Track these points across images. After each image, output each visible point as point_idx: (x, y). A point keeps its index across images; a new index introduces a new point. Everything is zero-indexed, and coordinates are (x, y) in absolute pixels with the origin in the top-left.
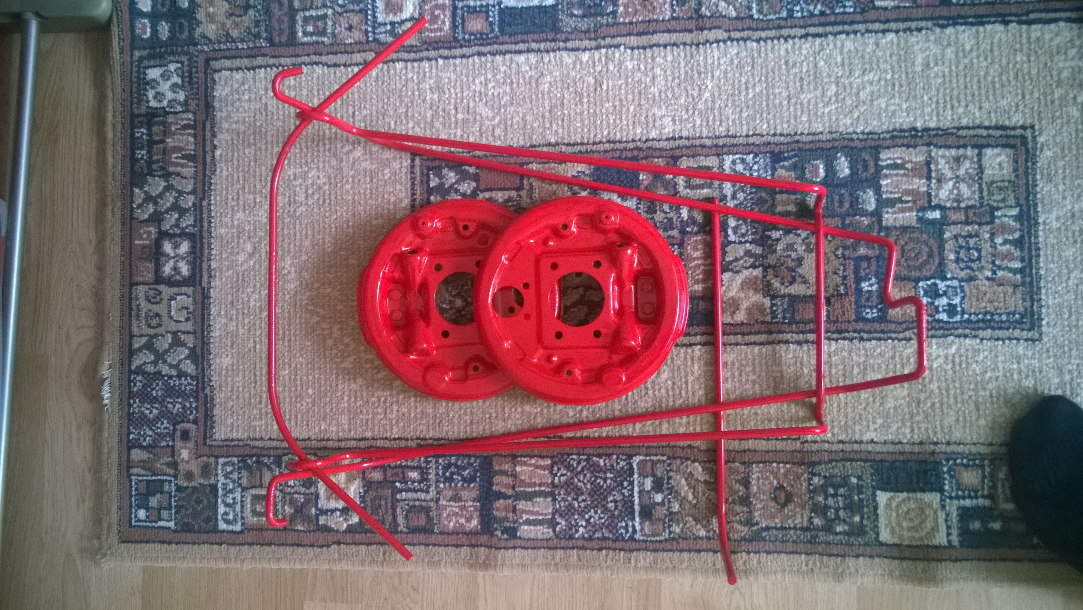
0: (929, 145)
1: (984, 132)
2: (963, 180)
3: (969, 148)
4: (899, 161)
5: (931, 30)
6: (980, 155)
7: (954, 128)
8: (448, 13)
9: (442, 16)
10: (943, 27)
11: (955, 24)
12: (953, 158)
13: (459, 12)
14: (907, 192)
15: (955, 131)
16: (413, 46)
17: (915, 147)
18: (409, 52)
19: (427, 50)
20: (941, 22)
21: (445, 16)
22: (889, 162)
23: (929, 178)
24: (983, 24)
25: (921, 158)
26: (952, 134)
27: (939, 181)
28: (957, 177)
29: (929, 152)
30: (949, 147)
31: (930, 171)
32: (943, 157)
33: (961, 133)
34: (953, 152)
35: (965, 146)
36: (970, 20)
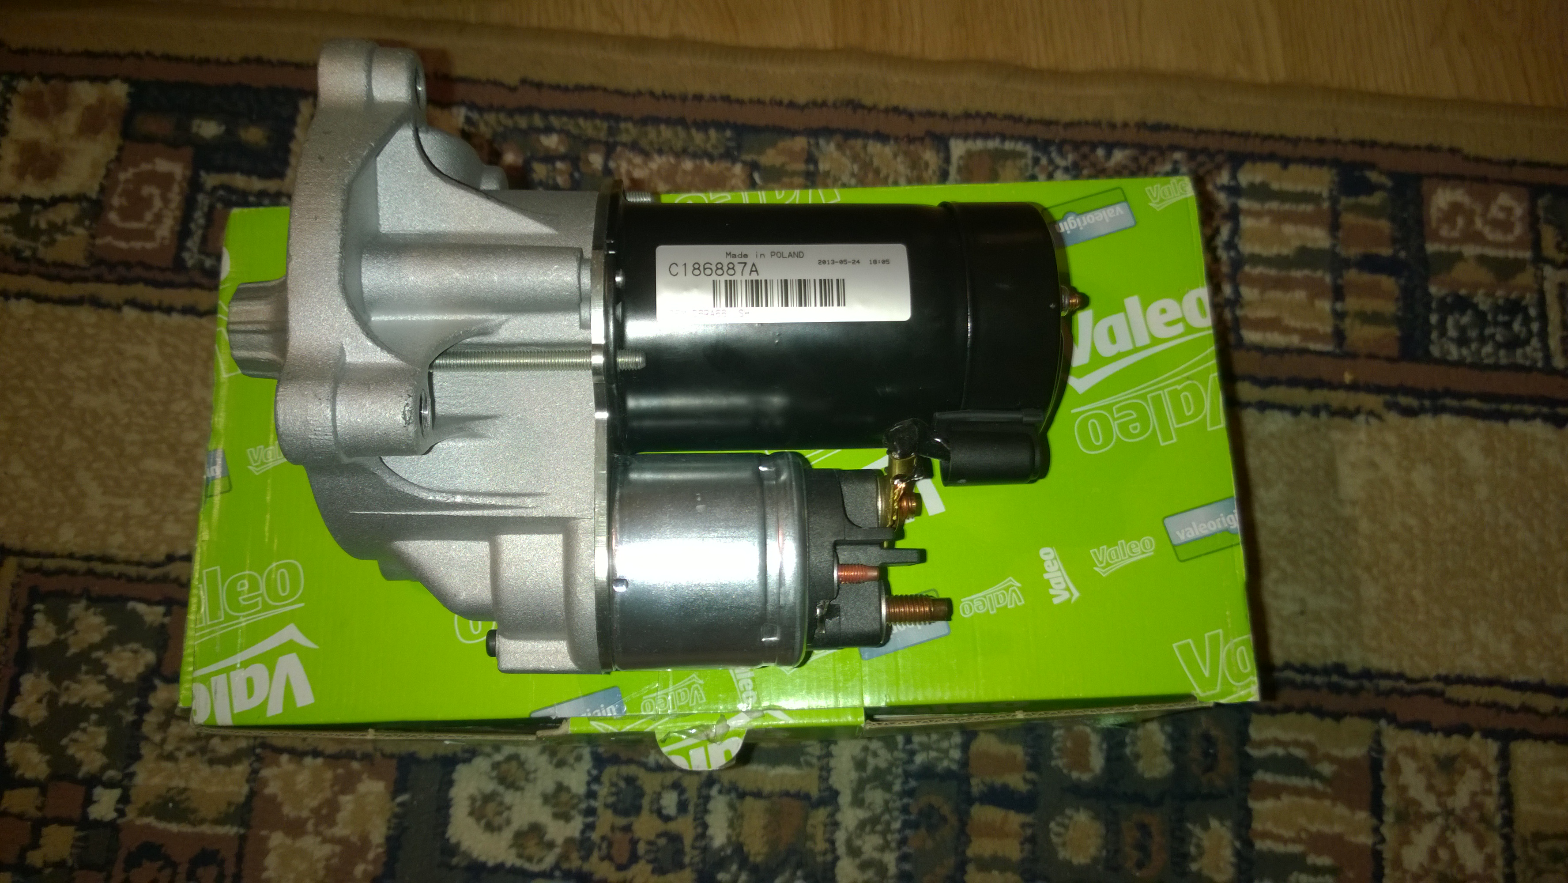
0: (1373, 715)
1: (1514, 699)
2: (1463, 824)
3: (1477, 736)
4: (1299, 753)
5: (1379, 417)
6: (1504, 757)
7: (1439, 678)
8: (175, 196)
9: (158, 203)
10: (1409, 412)
11: (1437, 411)
12: (1436, 758)
13: (202, 199)
14: (1319, 842)
15: (1439, 686)
16: (64, 265)
17: (1338, 716)
18: (51, 278)
19: (99, 279)
20: (1404, 400)
21: (166, 201)
22: (1271, 750)
23: (1377, 809)
24: (1505, 417)
25: (1356, 751)
26: (1431, 693)
27: (1402, 817)
28: (1449, 813)
29: (1377, 737)
30: (1425, 727)
31: (1378, 789)
32: (1412, 753)
33: (1455, 692)
34: (1437, 743)
35: (1466, 731)
36: (1474, 403)
